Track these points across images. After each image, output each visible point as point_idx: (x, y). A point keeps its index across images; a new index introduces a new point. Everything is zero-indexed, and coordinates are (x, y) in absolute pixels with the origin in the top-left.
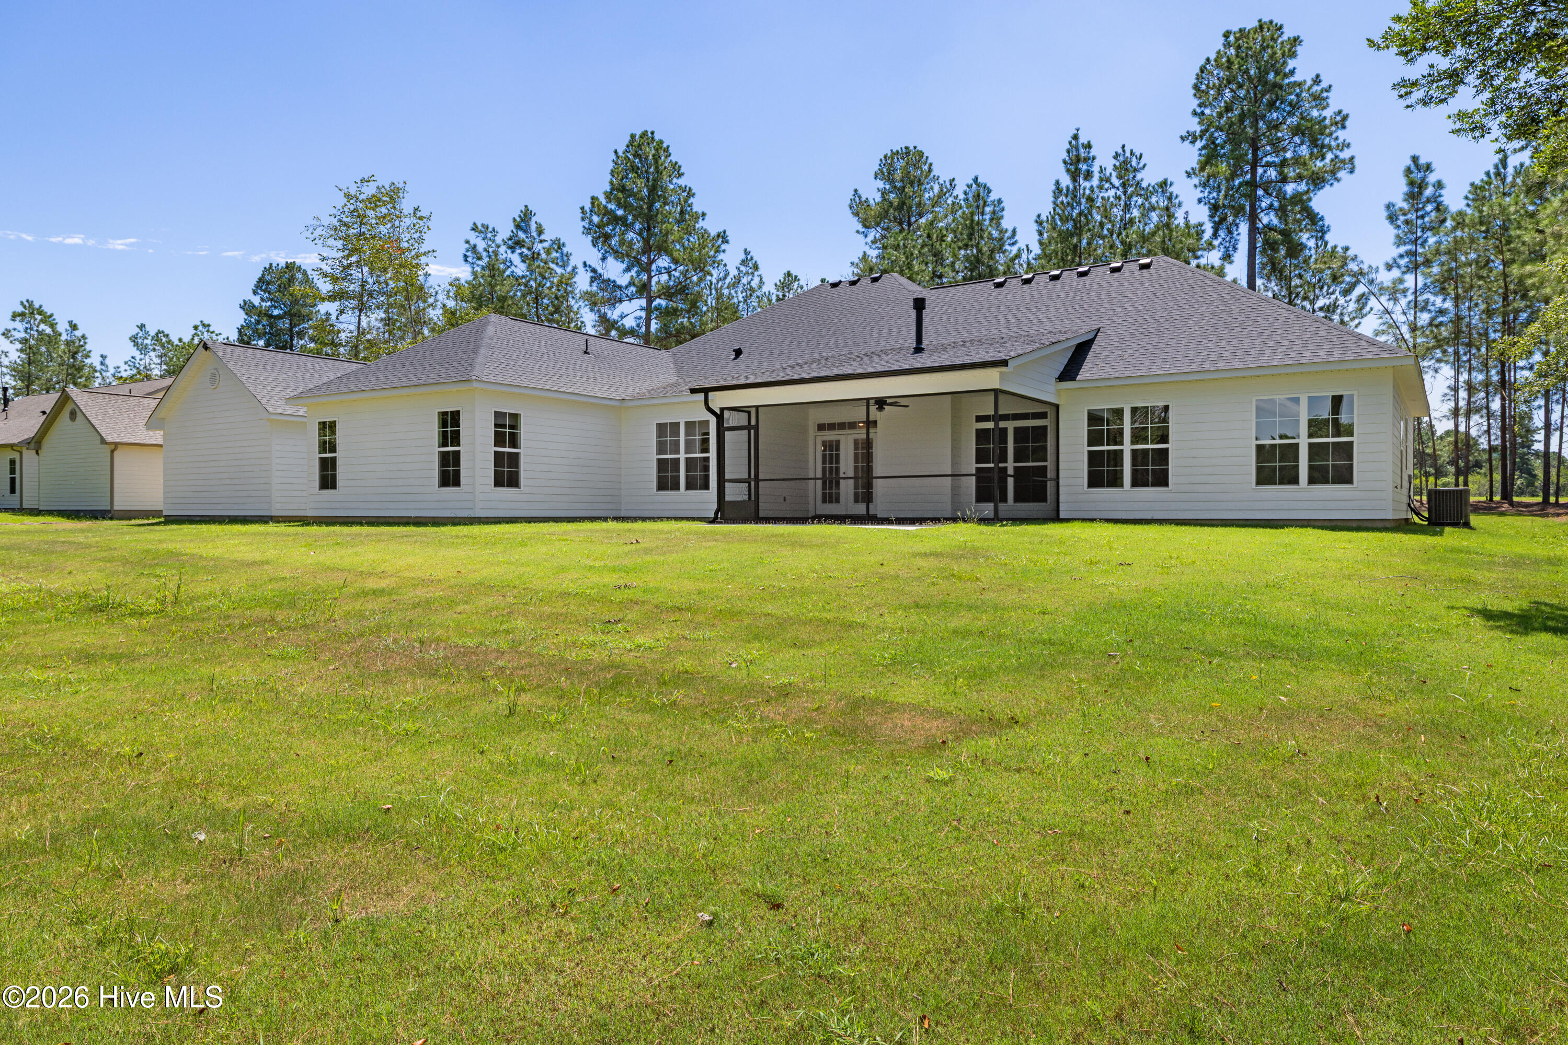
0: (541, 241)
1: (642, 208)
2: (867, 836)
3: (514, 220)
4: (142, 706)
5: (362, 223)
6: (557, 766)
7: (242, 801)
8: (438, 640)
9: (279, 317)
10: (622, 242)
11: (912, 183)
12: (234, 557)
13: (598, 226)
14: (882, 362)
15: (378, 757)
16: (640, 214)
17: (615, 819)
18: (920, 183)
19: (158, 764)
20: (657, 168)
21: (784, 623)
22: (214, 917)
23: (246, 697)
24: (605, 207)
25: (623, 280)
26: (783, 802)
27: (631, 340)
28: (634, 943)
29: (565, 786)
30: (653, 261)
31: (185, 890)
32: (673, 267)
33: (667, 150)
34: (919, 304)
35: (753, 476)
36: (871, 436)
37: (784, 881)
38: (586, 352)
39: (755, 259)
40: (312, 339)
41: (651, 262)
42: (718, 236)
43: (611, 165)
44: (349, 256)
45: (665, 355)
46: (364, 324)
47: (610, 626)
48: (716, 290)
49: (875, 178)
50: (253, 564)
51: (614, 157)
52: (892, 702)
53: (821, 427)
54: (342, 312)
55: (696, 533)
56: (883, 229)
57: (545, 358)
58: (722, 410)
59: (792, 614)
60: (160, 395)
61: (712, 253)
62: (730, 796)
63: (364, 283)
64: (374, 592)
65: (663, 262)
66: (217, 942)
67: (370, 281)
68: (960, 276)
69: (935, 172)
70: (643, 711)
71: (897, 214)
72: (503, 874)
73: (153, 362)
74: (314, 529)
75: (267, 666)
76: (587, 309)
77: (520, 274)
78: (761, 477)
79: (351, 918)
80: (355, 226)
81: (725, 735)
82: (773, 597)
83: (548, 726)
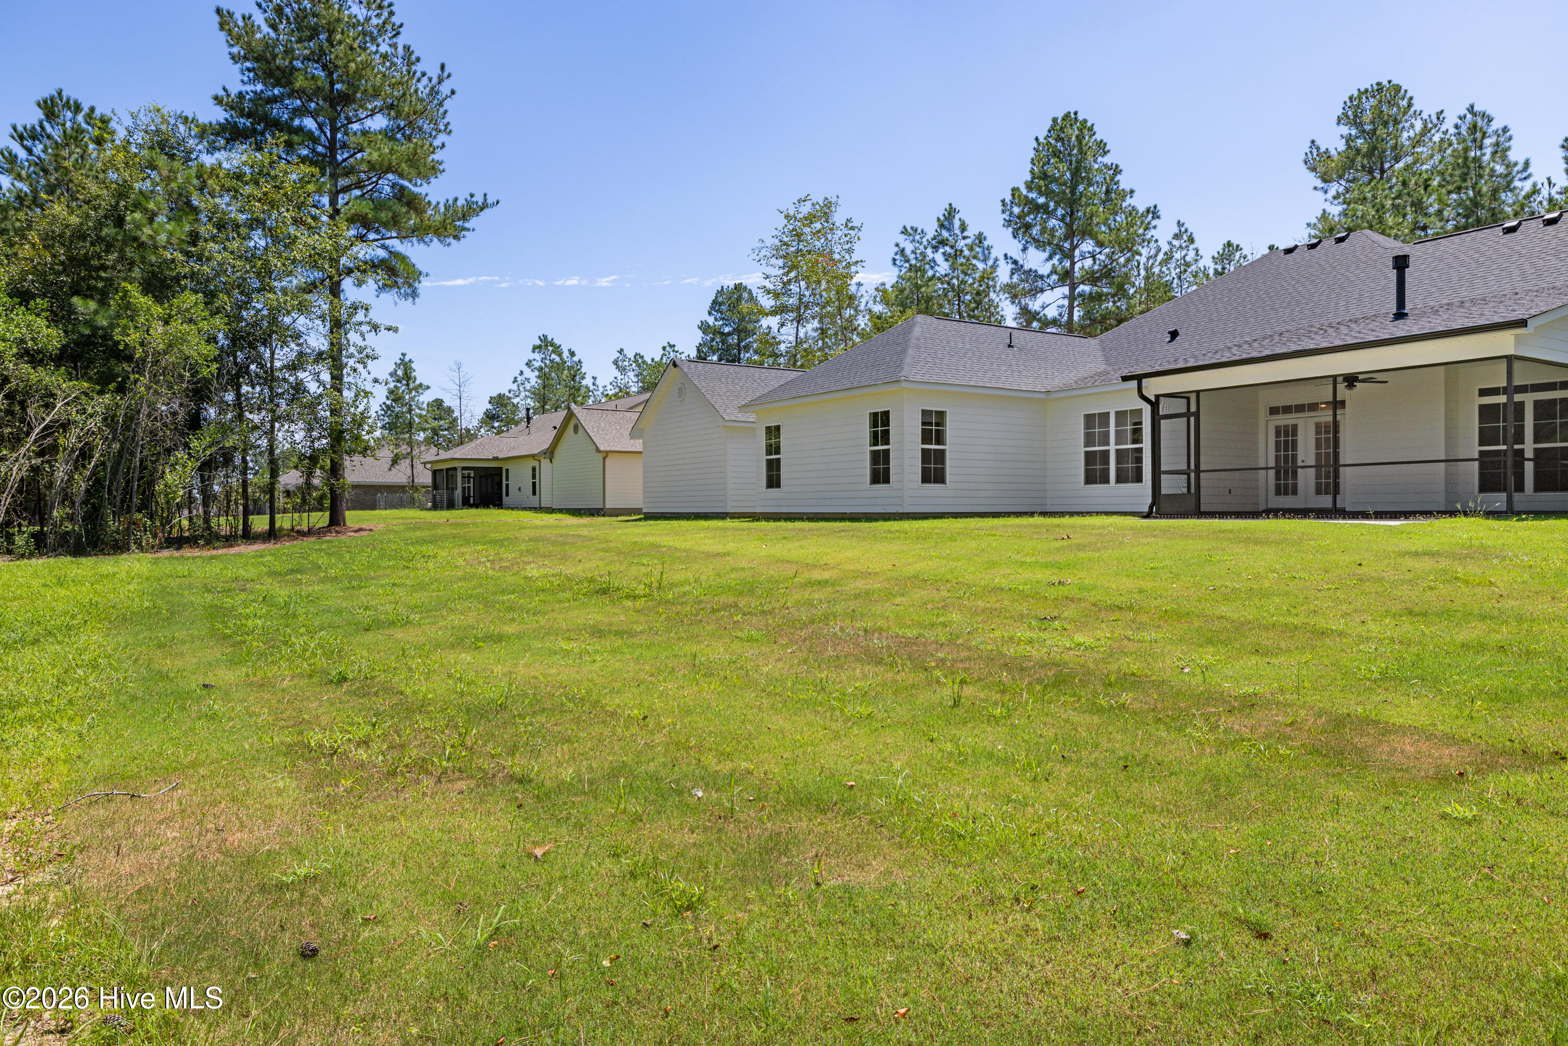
0: (964, 238)
1: (1064, 193)
2: (1369, 872)
3: (939, 219)
4: (643, 676)
5: (799, 241)
6: (1007, 761)
7: (728, 766)
8: (881, 630)
9: (729, 334)
10: (1043, 230)
11: (1385, 124)
12: (702, 548)
13: (1019, 217)
14: (1353, 333)
15: (837, 737)
16: (1061, 201)
17: (1071, 820)
18: (1396, 122)
19: (660, 727)
20: (1081, 151)
21: (1241, 627)
22: (716, 866)
23: (722, 674)
24: (1026, 197)
25: (1045, 270)
26: (1260, 823)
27: (1054, 330)
28: (1105, 950)
29: (1016, 781)
30: (1077, 246)
31: (692, 839)
32: (1098, 250)
33: (1091, 129)
34: (1401, 263)
35: (1192, 467)
36: (1338, 418)
37: (1270, 909)
38: (1010, 346)
39: (1190, 231)
40: (756, 352)
41: (1074, 248)
42: (1148, 211)
43: (1032, 154)
44: (788, 272)
45: (1092, 343)
46: (801, 335)
47: (1046, 623)
48: (1146, 269)
49: (1338, 124)
50: (718, 555)
51: (1035, 145)
52: (1387, 723)
53: (1274, 411)
54: (783, 325)
55: (1132, 528)
56: (1348, 181)
57: (970, 354)
58: (1157, 397)
59: (1250, 617)
60: (640, 409)
61: (1141, 231)
62: (1196, 810)
63: (801, 297)
64: (819, 583)
65: (1087, 246)
66: (721, 888)
67: (807, 293)
68: (1450, 226)
69: (1416, 107)
70: (1091, 712)
71: (1365, 162)
72: (965, 860)
73: (632, 381)
74: (763, 524)
75: (736, 646)
76: (1008, 302)
77: (943, 273)
78: (1203, 467)
79: (830, 883)
80: (795, 243)
81: (1182, 742)
82: (1226, 598)
83: (992, 720)
